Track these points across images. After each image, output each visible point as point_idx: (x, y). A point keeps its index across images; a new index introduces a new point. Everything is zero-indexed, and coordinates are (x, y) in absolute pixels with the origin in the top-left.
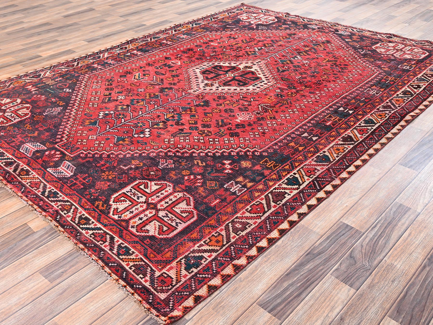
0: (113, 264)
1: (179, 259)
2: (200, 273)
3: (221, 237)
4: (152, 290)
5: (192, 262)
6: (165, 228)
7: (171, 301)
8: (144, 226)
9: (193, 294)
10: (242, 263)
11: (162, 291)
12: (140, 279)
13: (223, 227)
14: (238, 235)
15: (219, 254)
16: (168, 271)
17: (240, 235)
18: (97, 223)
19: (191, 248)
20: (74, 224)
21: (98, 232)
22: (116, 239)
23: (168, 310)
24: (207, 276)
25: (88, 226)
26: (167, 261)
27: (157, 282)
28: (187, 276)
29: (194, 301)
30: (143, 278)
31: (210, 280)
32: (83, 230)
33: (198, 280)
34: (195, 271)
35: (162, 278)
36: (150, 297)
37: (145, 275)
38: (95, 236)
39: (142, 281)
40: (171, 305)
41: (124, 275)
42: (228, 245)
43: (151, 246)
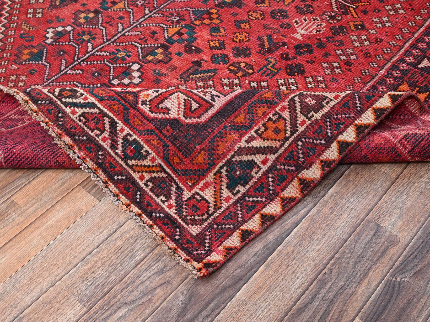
0: (120, 177)
1: (217, 168)
2: (250, 194)
3: (282, 122)
4: (180, 221)
5: (238, 173)
6: (195, 106)
7: (208, 237)
8: (162, 102)
9: (239, 228)
10: (314, 176)
11: (194, 223)
12: (161, 204)
13: (286, 104)
14: (309, 119)
15: (279, 156)
16: (203, 191)
17: (313, 119)
18: (88, 96)
19: (235, 143)
20: (52, 96)
21: (90, 111)
22: (120, 125)
23: (203, 252)
24: (259, 199)
25: (74, 100)
26: (199, 171)
27: (186, 209)
28: (230, 198)
29: (241, 238)
30: (166, 201)
31: (265, 206)
32: (66, 106)
33: (247, 206)
34: (243, 190)
35: (193, 202)
36: (177, 232)
37: (168, 197)
38: (87, 120)
39: (165, 206)
40: (207, 245)
41: (138, 197)
42: (293, 137)
43: (174, 140)
